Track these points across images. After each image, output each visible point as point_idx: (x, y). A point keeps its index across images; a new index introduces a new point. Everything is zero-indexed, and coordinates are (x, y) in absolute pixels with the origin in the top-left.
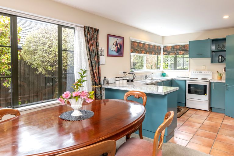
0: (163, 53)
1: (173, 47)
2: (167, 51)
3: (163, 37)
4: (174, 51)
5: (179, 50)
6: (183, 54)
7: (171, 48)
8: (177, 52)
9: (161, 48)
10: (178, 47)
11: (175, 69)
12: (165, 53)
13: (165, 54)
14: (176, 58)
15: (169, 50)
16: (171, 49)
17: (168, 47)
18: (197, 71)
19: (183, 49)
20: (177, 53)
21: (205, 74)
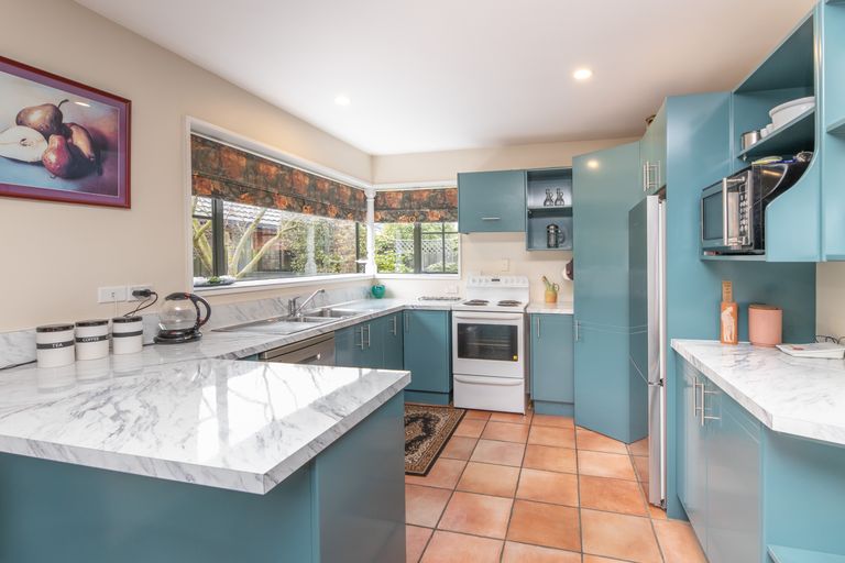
0: (376, 216)
1: (408, 196)
2: (388, 209)
3: (373, 158)
4: (411, 208)
5: (427, 205)
6: (442, 220)
7: (400, 197)
8: (422, 213)
9: (365, 198)
10: (425, 194)
11: (415, 273)
12: (381, 214)
13: (382, 221)
14: (418, 233)
15: (394, 206)
16: (402, 202)
17: (390, 193)
18: (483, 278)
19: (442, 202)
20: (421, 217)
21: (509, 285)
